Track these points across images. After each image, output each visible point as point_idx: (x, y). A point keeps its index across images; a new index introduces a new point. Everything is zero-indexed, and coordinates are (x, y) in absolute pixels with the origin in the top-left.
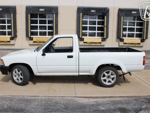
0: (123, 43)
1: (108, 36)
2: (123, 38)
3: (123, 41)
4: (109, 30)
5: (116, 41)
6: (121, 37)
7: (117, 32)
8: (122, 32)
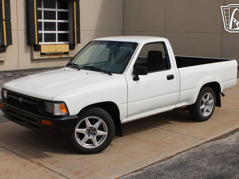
0: (39, 53)
1: (12, 41)
2: (40, 43)
3: (40, 50)
4: (13, 28)
5: (26, 51)
6: (37, 41)
7: (26, 32)
8: (36, 31)
